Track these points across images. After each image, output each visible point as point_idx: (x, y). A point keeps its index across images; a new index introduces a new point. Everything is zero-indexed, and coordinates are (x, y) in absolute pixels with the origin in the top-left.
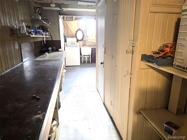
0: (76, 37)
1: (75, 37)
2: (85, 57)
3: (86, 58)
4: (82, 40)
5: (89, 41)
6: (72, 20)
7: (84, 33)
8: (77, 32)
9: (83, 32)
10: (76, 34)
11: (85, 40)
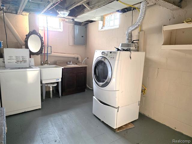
0: (27, 47)
1: (24, 47)
2: (49, 85)
3: (51, 87)
4: (40, 52)
5: (53, 54)
6: (15, 12)
7: (43, 39)
8: (28, 36)
9: (41, 38)
10: (26, 42)
11: (46, 52)
